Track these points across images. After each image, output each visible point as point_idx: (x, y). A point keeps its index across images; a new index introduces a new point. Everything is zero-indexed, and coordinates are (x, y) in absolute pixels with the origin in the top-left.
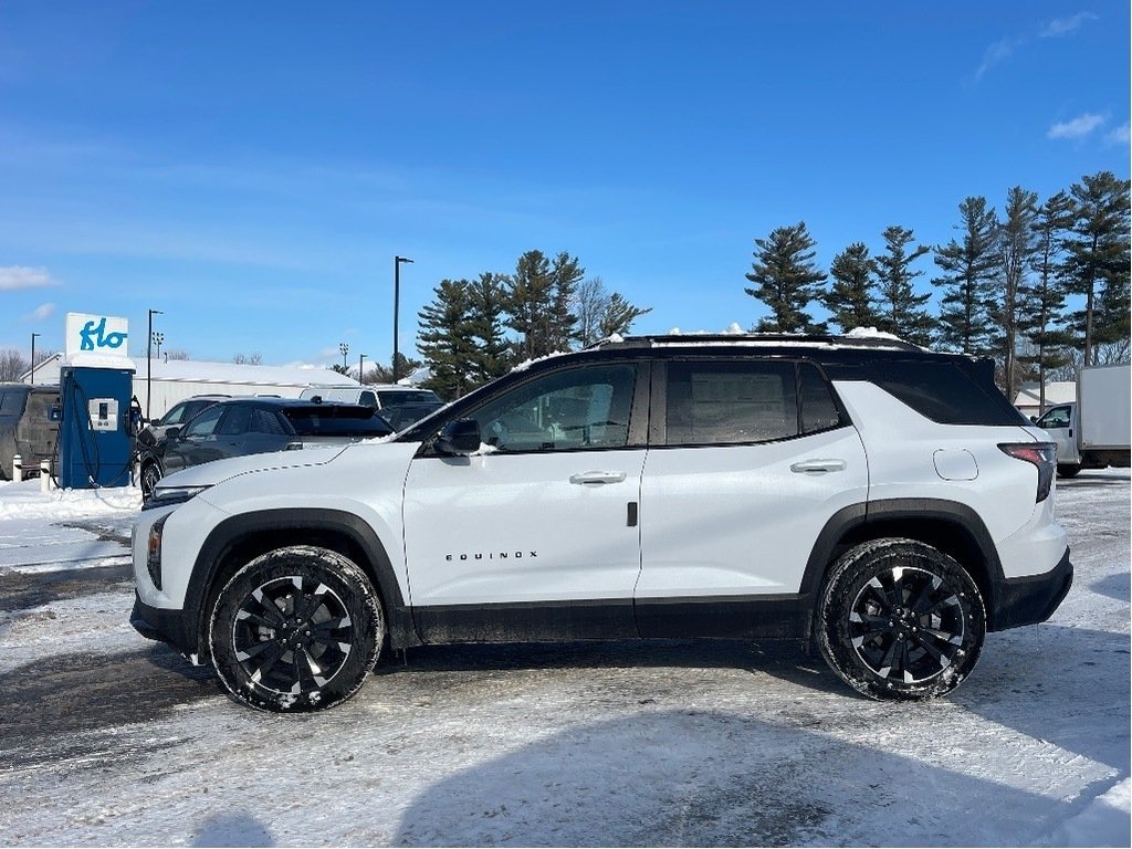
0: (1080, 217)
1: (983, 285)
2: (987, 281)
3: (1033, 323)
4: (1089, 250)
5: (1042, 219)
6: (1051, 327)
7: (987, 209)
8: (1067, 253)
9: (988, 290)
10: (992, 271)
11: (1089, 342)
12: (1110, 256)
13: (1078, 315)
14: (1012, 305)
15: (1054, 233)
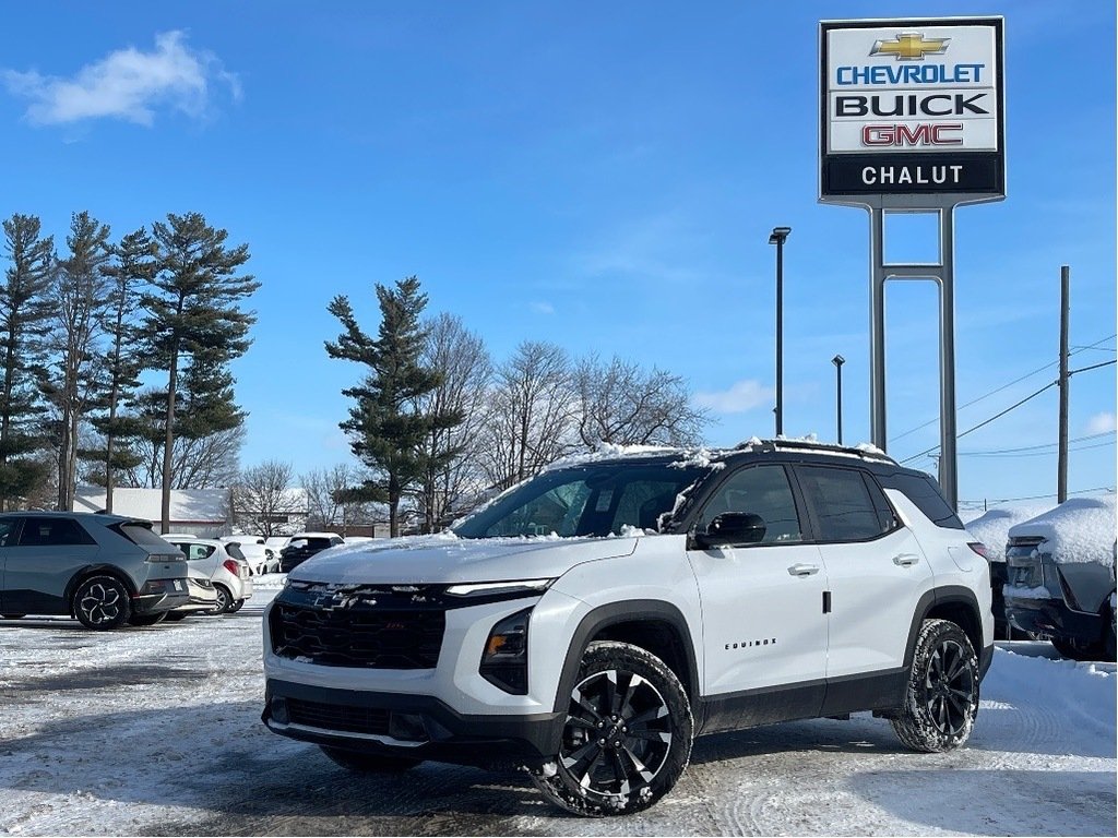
0: (164, 267)
1: (32, 342)
2: (37, 337)
3: (100, 404)
4: (173, 311)
5: (115, 262)
6: (121, 410)
7: (42, 236)
8: (148, 313)
9: (38, 351)
10: (45, 323)
11: (170, 435)
12: (200, 325)
13: (156, 398)
14: (73, 376)
15: (132, 284)
